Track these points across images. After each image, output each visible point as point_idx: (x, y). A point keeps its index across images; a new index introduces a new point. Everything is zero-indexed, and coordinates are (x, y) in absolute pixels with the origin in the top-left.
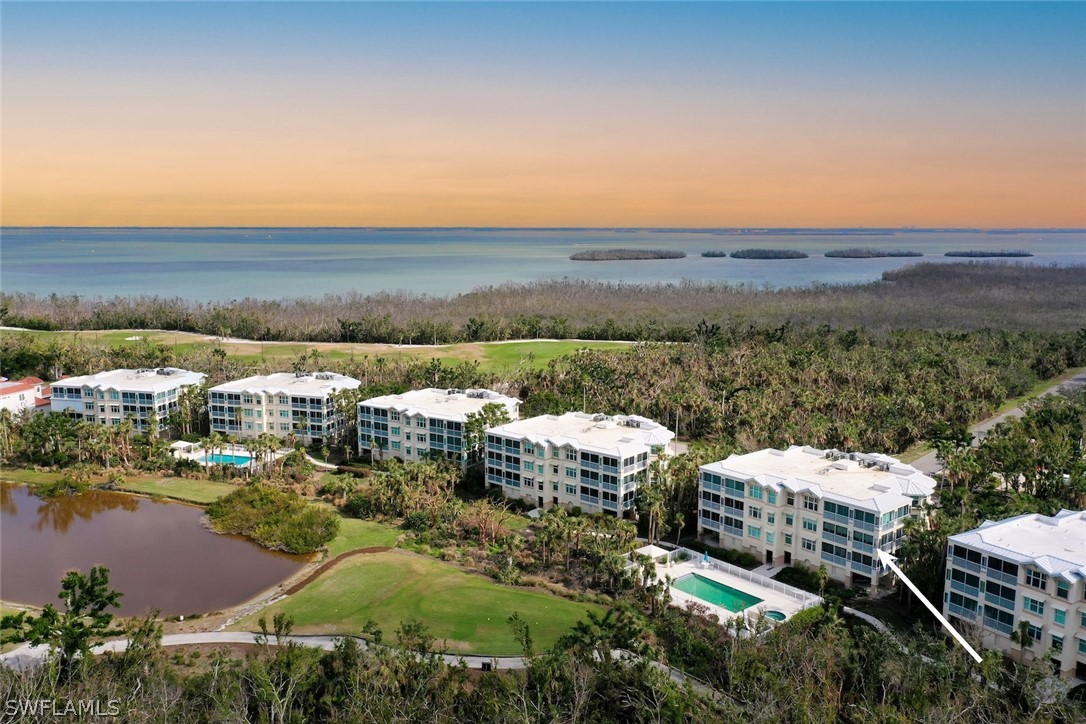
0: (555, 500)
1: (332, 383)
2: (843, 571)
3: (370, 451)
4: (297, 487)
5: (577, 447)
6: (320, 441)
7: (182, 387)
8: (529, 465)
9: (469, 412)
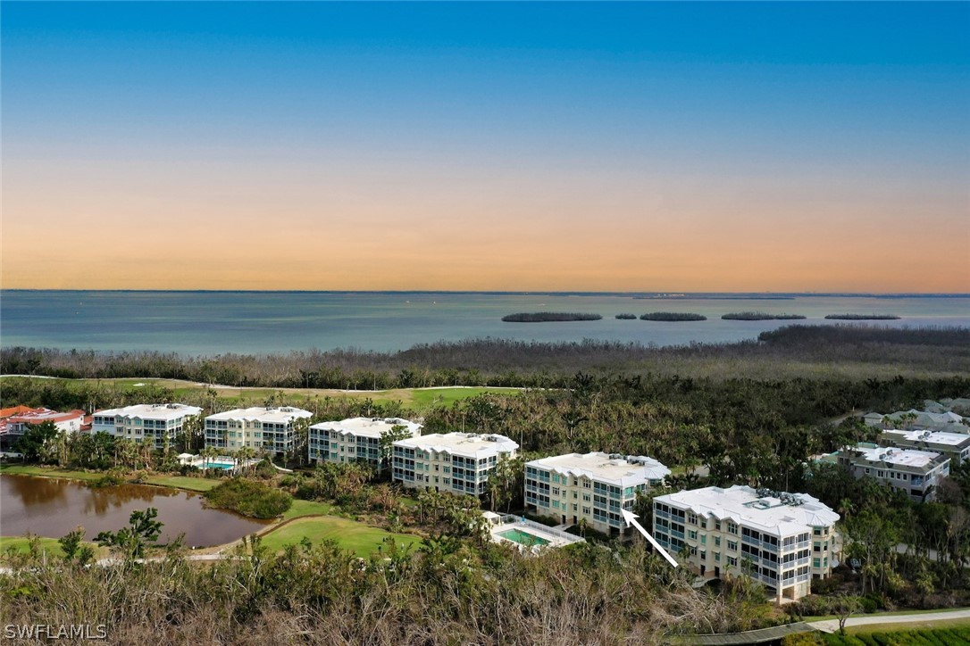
0: (437, 488)
1: (291, 414)
2: (604, 526)
3: (316, 460)
4: (266, 482)
5: (450, 452)
6: (282, 454)
7: (186, 416)
8: (420, 465)
9: (383, 431)
